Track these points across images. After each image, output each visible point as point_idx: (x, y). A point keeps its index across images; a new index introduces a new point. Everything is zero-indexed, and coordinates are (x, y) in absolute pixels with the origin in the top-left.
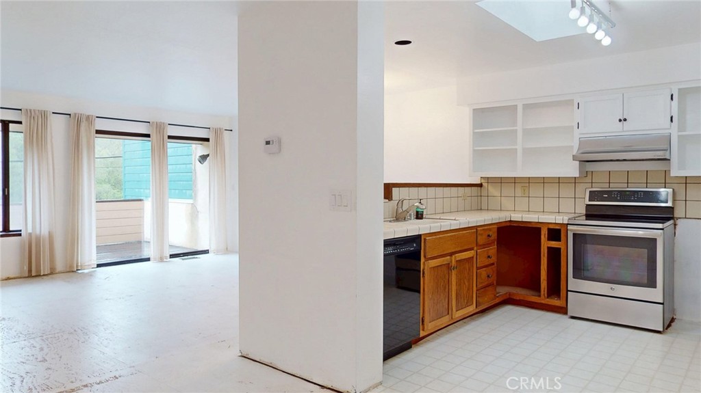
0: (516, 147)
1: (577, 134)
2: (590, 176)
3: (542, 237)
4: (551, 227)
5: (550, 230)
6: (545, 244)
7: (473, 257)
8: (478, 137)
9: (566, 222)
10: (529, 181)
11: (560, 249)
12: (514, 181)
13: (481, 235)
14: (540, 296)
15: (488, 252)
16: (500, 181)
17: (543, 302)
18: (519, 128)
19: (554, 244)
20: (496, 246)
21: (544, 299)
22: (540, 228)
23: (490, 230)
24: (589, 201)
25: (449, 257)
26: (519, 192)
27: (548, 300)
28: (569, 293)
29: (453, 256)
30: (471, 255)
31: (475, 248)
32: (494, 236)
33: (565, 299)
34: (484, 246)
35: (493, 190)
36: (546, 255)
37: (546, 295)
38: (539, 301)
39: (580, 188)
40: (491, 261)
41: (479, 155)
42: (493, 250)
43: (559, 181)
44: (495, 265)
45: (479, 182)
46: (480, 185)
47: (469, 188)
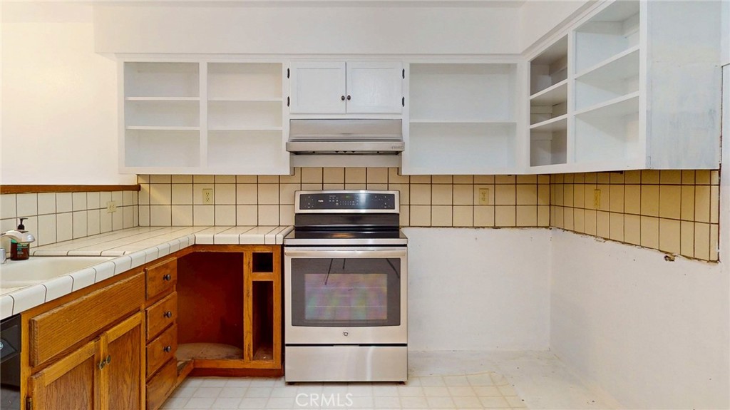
0: (197, 128)
1: (287, 114)
2: (298, 174)
3: (245, 267)
4: (258, 250)
5: (256, 256)
6: (250, 277)
7: (140, 325)
8: (133, 109)
9: (280, 242)
10: (214, 180)
11: (271, 283)
12: (193, 180)
13: (153, 279)
14: (242, 357)
15: (163, 308)
16: (170, 181)
17: (248, 366)
18: (202, 98)
19: (263, 277)
20: (175, 292)
21: (249, 363)
22: (242, 254)
23: (166, 266)
24: (301, 208)
25: (93, 343)
26: (199, 198)
27: (254, 362)
28: (286, 348)
29: (102, 338)
30: (136, 323)
31: (143, 307)
32: (173, 275)
33: (279, 357)
34: (157, 298)
35: (158, 195)
36: (251, 294)
37: (252, 355)
38: (241, 367)
39: (287, 190)
40: (169, 320)
41: (134, 140)
42: (171, 299)
43: (257, 181)
44: (175, 325)
45: (135, 183)
46: (137, 188)
47: (120, 193)
